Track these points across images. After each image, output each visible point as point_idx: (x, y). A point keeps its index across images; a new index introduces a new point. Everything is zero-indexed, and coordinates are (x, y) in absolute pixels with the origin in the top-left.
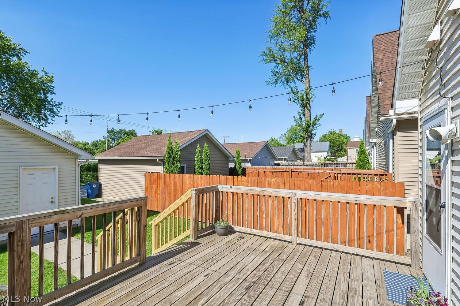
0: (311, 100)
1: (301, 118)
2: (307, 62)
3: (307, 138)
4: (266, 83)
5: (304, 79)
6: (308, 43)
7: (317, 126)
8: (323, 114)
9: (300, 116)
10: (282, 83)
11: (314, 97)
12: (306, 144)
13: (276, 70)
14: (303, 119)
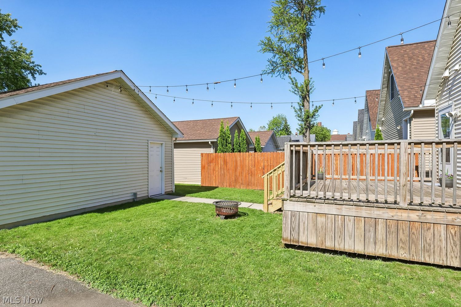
0: (311, 91)
1: (301, 109)
2: (307, 54)
3: (306, 128)
4: (263, 72)
5: (303, 71)
6: (305, 36)
7: (317, 116)
8: (322, 105)
9: (300, 106)
10: (278, 73)
11: (313, 89)
12: (306, 134)
13: (274, 60)
14: (303, 110)
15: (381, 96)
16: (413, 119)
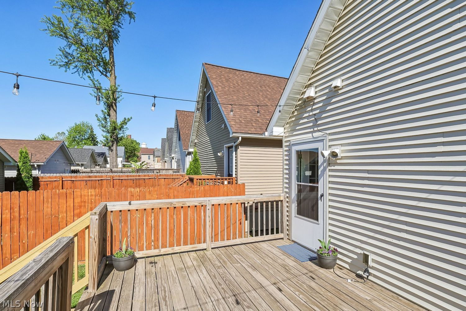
0: (118, 100)
1: (105, 118)
2: (113, 56)
3: (112, 141)
4: (51, 61)
5: (108, 74)
6: (112, 36)
7: (125, 129)
8: (131, 118)
9: (104, 115)
10: (76, 70)
11: (121, 98)
12: (112, 148)
13: (70, 51)
14: (108, 120)
15: (195, 116)
16: (239, 147)
